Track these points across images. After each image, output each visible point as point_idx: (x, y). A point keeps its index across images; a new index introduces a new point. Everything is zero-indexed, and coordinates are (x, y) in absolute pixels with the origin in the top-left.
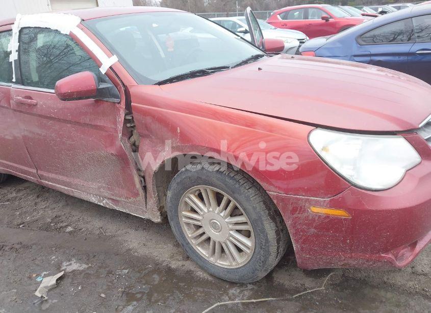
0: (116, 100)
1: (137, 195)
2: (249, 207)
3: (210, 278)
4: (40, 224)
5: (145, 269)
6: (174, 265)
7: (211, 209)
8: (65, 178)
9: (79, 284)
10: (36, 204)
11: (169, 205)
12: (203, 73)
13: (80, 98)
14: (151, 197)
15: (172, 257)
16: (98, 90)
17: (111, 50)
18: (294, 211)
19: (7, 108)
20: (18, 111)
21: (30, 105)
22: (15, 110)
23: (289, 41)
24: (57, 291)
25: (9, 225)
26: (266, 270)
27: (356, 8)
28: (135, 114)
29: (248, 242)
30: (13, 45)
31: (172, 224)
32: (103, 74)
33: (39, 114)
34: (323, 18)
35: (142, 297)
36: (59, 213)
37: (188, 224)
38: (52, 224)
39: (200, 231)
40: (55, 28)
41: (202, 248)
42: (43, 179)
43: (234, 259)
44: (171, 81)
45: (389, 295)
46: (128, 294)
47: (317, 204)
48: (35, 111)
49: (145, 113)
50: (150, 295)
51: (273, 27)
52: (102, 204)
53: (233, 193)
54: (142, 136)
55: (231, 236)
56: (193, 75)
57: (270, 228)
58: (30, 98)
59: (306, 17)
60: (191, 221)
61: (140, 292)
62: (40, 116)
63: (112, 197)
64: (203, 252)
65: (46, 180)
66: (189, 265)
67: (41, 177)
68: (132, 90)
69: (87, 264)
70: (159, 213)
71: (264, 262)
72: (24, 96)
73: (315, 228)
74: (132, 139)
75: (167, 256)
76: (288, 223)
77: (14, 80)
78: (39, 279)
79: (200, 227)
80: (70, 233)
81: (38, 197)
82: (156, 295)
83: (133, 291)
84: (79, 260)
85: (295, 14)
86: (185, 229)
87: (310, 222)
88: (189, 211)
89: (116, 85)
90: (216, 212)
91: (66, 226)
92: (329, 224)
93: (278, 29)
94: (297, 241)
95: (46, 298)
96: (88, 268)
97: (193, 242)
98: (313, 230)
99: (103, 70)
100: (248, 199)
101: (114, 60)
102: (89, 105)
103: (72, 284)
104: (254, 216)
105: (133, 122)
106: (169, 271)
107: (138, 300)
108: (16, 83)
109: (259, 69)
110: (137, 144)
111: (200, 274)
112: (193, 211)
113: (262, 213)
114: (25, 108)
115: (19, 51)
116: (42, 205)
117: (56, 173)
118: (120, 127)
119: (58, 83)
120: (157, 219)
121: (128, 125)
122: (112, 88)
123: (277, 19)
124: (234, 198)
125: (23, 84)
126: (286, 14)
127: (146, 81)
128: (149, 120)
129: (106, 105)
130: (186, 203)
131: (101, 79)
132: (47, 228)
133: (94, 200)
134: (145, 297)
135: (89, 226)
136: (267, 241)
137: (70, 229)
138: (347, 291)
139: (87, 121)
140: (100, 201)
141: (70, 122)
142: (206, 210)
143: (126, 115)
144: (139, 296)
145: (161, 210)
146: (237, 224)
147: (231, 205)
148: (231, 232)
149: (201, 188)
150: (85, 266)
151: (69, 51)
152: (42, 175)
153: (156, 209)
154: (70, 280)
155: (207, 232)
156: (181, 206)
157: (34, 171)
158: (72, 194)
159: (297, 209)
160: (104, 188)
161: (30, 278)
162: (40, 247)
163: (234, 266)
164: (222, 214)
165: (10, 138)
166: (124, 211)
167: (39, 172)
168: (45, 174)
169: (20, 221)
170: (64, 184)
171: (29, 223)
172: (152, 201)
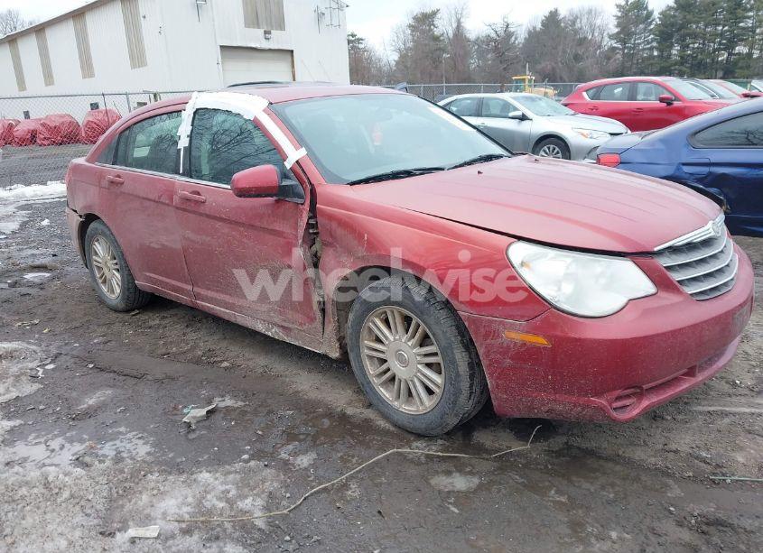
0: (300, 201)
1: (312, 320)
2: (439, 332)
3: (392, 429)
4: (190, 356)
5: (314, 412)
6: (350, 411)
7: (397, 337)
8: (227, 298)
9: (232, 420)
10: (184, 334)
11: (349, 331)
12: (408, 174)
13: (259, 196)
14: (330, 322)
15: (349, 404)
16: (280, 186)
17: (299, 141)
18: (487, 336)
19: (168, 205)
20: (181, 209)
21: (197, 202)
22: (177, 208)
23: (595, 136)
24: (207, 423)
25: (151, 354)
26: (456, 415)
27: (736, 83)
28: (319, 219)
29: (438, 379)
30: (184, 129)
31: (352, 356)
32: (288, 168)
33: (208, 213)
34: (662, 100)
35: (304, 439)
36: (213, 347)
37: (371, 358)
38: (204, 358)
39: (384, 367)
40: (237, 112)
41: (386, 389)
42: (198, 300)
43: (422, 403)
44: (367, 181)
45: (618, 468)
46: (289, 434)
47: (512, 327)
48: (202, 209)
49: (331, 217)
50: (315, 438)
51: (573, 112)
52: (270, 334)
53: (422, 313)
54: (325, 244)
55: (419, 371)
56: (396, 176)
57: (461, 358)
58: (199, 194)
59: (632, 97)
60: (375, 354)
61: (303, 434)
62: (208, 216)
63: (284, 324)
64: (386, 394)
65: (203, 300)
66: (370, 414)
67: (197, 296)
68: (318, 190)
69: (244, 402)
70: (337, 345)
71: (454, 403)
72: (191, 190)
73: (512, 358)
74: (314, 248)
75: (343, 402)
76: (481, 351)
77: (181, 172)
78: (185, 411)
79: (386, 361)
80: (226, 369)
81: (187, 326)
82: (322, 438)
83: (296, 431)
84: (235, 397)
85: (616, 91)
86: (367, 363)
87: (505, 351)
88: (372, 341)
89: (302, 183)
90: (403, 341)
91: (221, 362)
92: (527, 354)
93: (580, 115)
94: (491, 375)
95: (194, 427)
96: (244, 406)
97: (375, 381)
98: (508, 361)
99: (288, 165)
100: (438, 322)
101: (302, 152)
102: (267, 205)
103: (224, 419)
104: (443, 343)
105: (317, 228)
106: (343, 418)
107: (300, 441)
108: (183, 175)
109: (479, 172)
110: (319, 254)
111: (382, 423)
112: (378, 340)
113: (453, 339)
114: (191, 206)
115: (190, 137)
116: (192, 336)
117: (217, 291)
118: (301, 232)
119: (236, 176)
120: (335, 354)
121: (311, 231)
122: (296, 186)
123: (583, 98)
124: (423, 321)
125: (191, 177)
126: (597, 92)
127: (337, 180)
128: (334, 225)
129: (288, 205)
130: (370, 330)
131: (285, 176)
132: (198, 361)
133: (260, 327)
134: (309, 438)
135: (250, 363)
136: (458, 375)
137: (225, 364)
138: (564, 459)
139: (265, 225)
140: (268, 330)
141: (243, 224)
142: (391, 338)
143: (309, 218)
144: (302, 437)
145: (341, 340)
146: (426, 355)
147: (420, 330)
148: (419, 366)
149: (387, 309)
150: (240, 403)
151: (243, 139)
152: (199, 294)
153: (334, 339)
154: (222, 415)
155: (392, 368)
156: (364, 333)
157: (190, 288)
158: (233, 320)
159: (491, 334)
160: (275, 311)
161: (175, 408)
162: (188, 379)
163: (421, 410)
164: (410, 344)
165: (156, 246)
166: (296, 344)
167: (196, 289)
168: (203, 292)
169: (164, 351)
170: (227, 305)
171: (175, 354)
172: (331, 327)
